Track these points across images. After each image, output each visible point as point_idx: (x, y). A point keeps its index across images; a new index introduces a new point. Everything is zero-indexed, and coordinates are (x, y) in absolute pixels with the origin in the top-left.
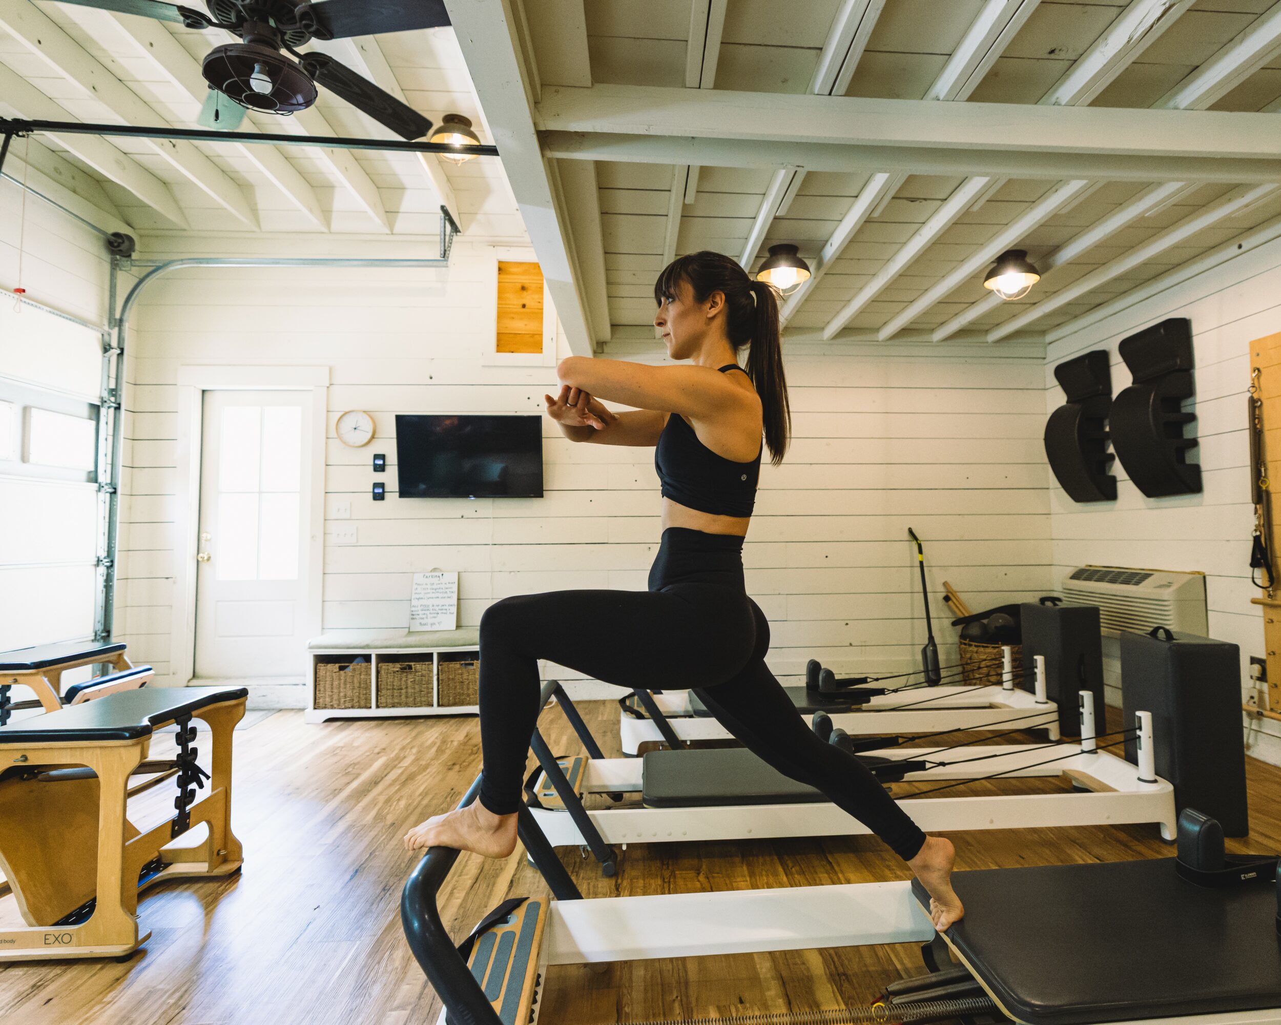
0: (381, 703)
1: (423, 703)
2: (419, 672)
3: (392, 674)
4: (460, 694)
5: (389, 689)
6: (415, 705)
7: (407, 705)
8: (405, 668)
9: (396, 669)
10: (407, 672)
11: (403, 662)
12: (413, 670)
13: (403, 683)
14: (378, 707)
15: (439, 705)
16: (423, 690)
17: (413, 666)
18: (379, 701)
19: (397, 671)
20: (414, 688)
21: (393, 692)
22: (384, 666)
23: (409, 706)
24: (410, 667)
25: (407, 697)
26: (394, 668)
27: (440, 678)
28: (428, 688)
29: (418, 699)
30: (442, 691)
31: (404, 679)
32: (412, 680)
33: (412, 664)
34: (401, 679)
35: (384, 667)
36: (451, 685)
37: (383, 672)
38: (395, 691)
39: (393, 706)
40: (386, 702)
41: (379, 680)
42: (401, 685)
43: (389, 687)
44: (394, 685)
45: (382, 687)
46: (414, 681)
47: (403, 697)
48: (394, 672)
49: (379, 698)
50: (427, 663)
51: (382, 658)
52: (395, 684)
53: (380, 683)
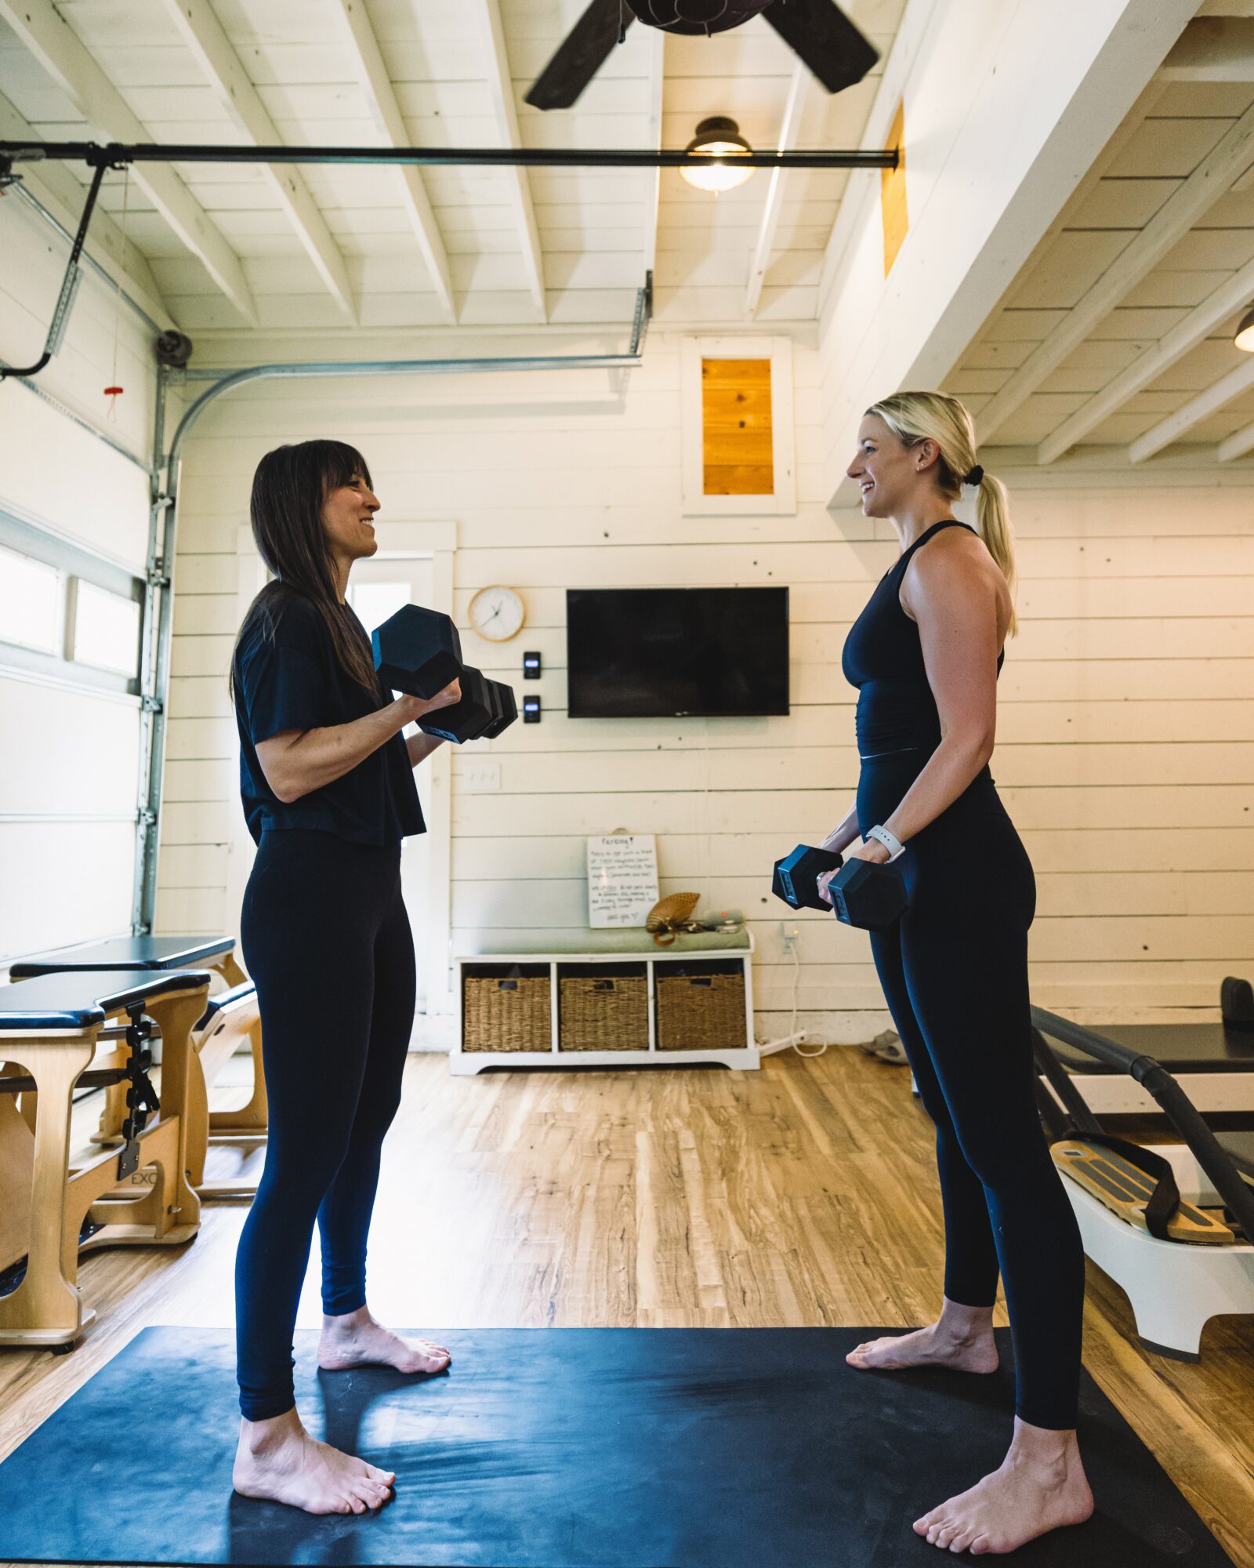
0: (566, 1044)
1: (632, 1044)
2: (624, 993)
3: (582, 996)
4: (691, 1030)
5: (578, 1021)
6: (620, 1047)
7: (606, 1047)
8: (601, 987)
9: (587, 988)
10: (604, 993)
11: (597, 976)
12: (615, 989)
13: (599, 1011)
14: (561, 1049)
15: (658, 1048)
16: (631, 1022)
17: (615, 984)
18: (563, 1039)
19: (590, 991)
20: (617, 1019)
21: (584, 1026)
22: (569, 982)
23: (610, 1049)
24: (610, 985)
25: (606, 1034)
26: (584, 985)
27: (660, 1004)
28: (639, 1019)
29: (624, 1038)
30: (664, 1024)
31: (600, 1004)
32: (613, 1005)
33: (614, 979)
34: (596, 1004)
35: (569, 984)
36: (677, 1015)
37: (567, 992)
38: (588, 1024)
39: (585, 1049)
40: (575, 1042)
41: (563, 1005)
42: (595, 1014)
43: (578, 1018)
44: (584, 1014)
45: (568, 1016)
46: (617, 1007)
47: (600, 1032)
48: (586, 993)
49: (563, 1035)
50: (636, 978)
51: (565, 970)
52: (587, 1012)
53: (563, 1010)
